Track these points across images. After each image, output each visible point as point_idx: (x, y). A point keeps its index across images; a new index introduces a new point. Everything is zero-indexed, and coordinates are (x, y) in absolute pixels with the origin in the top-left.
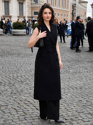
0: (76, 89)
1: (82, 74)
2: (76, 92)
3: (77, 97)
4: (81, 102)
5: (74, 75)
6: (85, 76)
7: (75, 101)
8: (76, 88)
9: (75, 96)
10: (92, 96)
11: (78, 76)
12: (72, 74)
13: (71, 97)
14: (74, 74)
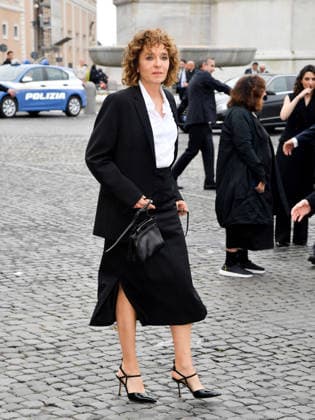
0: (35, 353)
1: (67, 287)
2: (36, 369)
3: (35, 392)
4: (50, 409)
5: (33, 292)
6: (78, 293)
7: (26, 407)
8: (38, 349)
9: (29, 386)
10: (98, 378)
11: (50, 295)
12: (23, 290)
13: (11, 391)
14: (35, 286)
